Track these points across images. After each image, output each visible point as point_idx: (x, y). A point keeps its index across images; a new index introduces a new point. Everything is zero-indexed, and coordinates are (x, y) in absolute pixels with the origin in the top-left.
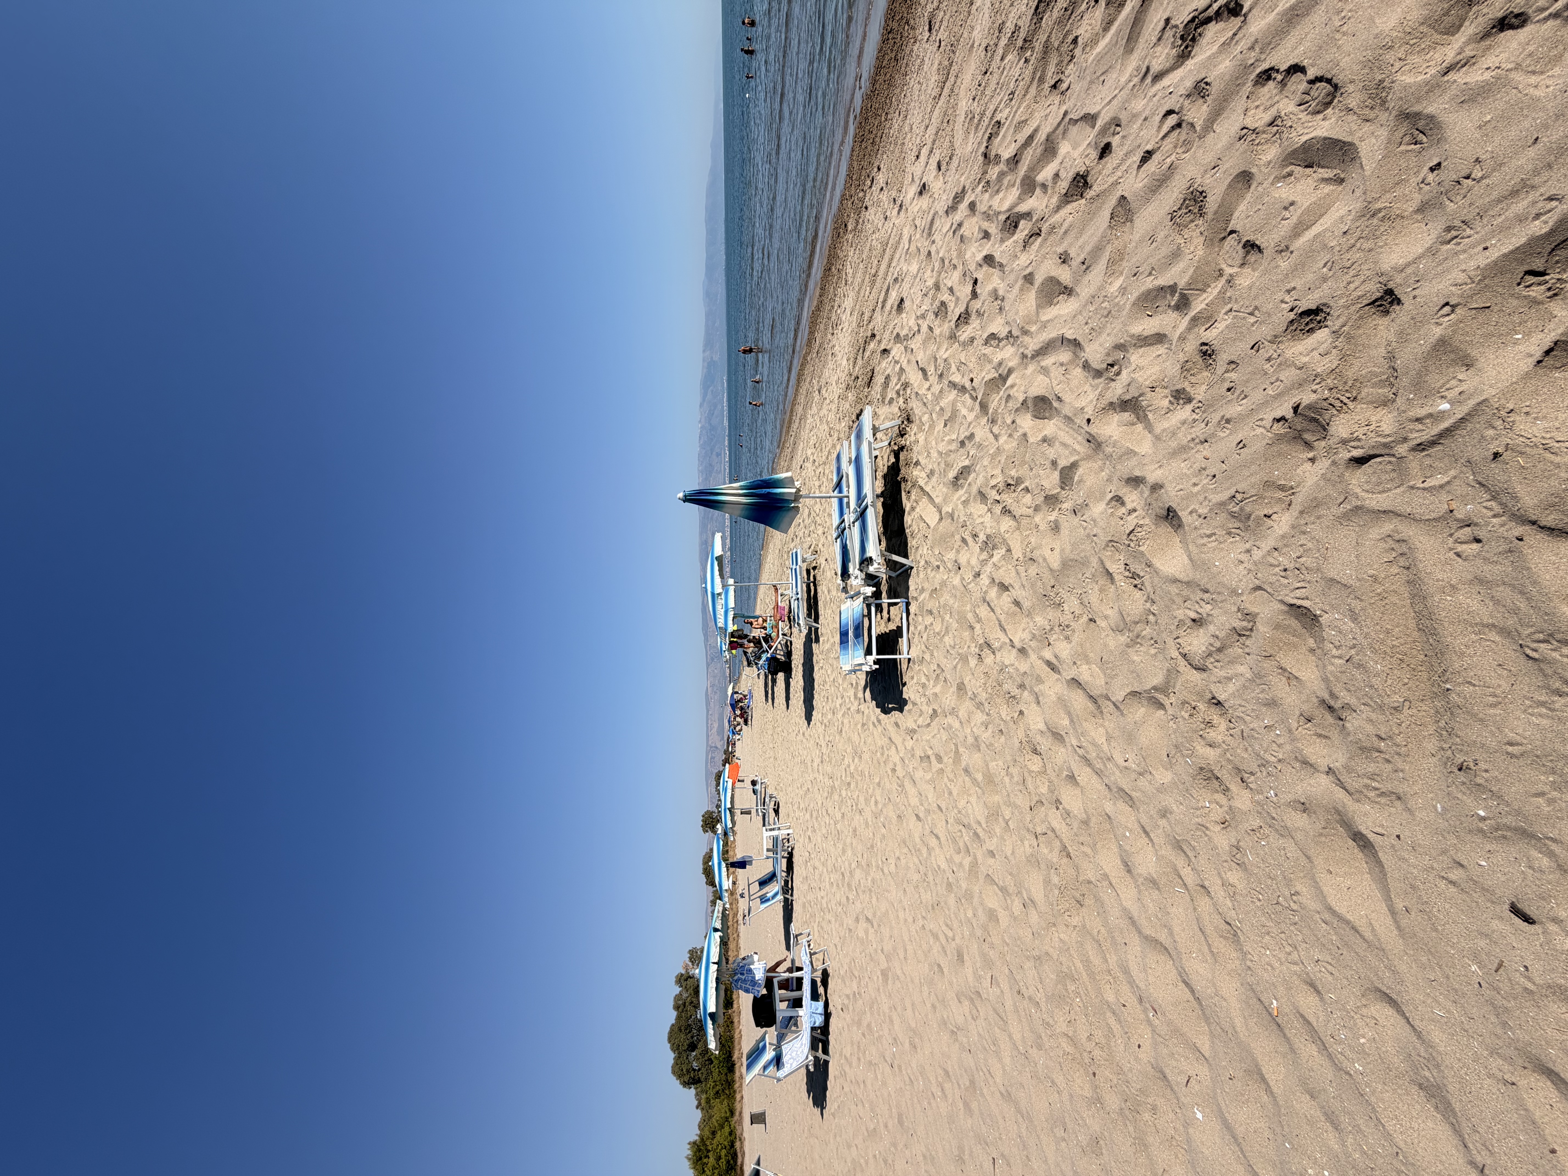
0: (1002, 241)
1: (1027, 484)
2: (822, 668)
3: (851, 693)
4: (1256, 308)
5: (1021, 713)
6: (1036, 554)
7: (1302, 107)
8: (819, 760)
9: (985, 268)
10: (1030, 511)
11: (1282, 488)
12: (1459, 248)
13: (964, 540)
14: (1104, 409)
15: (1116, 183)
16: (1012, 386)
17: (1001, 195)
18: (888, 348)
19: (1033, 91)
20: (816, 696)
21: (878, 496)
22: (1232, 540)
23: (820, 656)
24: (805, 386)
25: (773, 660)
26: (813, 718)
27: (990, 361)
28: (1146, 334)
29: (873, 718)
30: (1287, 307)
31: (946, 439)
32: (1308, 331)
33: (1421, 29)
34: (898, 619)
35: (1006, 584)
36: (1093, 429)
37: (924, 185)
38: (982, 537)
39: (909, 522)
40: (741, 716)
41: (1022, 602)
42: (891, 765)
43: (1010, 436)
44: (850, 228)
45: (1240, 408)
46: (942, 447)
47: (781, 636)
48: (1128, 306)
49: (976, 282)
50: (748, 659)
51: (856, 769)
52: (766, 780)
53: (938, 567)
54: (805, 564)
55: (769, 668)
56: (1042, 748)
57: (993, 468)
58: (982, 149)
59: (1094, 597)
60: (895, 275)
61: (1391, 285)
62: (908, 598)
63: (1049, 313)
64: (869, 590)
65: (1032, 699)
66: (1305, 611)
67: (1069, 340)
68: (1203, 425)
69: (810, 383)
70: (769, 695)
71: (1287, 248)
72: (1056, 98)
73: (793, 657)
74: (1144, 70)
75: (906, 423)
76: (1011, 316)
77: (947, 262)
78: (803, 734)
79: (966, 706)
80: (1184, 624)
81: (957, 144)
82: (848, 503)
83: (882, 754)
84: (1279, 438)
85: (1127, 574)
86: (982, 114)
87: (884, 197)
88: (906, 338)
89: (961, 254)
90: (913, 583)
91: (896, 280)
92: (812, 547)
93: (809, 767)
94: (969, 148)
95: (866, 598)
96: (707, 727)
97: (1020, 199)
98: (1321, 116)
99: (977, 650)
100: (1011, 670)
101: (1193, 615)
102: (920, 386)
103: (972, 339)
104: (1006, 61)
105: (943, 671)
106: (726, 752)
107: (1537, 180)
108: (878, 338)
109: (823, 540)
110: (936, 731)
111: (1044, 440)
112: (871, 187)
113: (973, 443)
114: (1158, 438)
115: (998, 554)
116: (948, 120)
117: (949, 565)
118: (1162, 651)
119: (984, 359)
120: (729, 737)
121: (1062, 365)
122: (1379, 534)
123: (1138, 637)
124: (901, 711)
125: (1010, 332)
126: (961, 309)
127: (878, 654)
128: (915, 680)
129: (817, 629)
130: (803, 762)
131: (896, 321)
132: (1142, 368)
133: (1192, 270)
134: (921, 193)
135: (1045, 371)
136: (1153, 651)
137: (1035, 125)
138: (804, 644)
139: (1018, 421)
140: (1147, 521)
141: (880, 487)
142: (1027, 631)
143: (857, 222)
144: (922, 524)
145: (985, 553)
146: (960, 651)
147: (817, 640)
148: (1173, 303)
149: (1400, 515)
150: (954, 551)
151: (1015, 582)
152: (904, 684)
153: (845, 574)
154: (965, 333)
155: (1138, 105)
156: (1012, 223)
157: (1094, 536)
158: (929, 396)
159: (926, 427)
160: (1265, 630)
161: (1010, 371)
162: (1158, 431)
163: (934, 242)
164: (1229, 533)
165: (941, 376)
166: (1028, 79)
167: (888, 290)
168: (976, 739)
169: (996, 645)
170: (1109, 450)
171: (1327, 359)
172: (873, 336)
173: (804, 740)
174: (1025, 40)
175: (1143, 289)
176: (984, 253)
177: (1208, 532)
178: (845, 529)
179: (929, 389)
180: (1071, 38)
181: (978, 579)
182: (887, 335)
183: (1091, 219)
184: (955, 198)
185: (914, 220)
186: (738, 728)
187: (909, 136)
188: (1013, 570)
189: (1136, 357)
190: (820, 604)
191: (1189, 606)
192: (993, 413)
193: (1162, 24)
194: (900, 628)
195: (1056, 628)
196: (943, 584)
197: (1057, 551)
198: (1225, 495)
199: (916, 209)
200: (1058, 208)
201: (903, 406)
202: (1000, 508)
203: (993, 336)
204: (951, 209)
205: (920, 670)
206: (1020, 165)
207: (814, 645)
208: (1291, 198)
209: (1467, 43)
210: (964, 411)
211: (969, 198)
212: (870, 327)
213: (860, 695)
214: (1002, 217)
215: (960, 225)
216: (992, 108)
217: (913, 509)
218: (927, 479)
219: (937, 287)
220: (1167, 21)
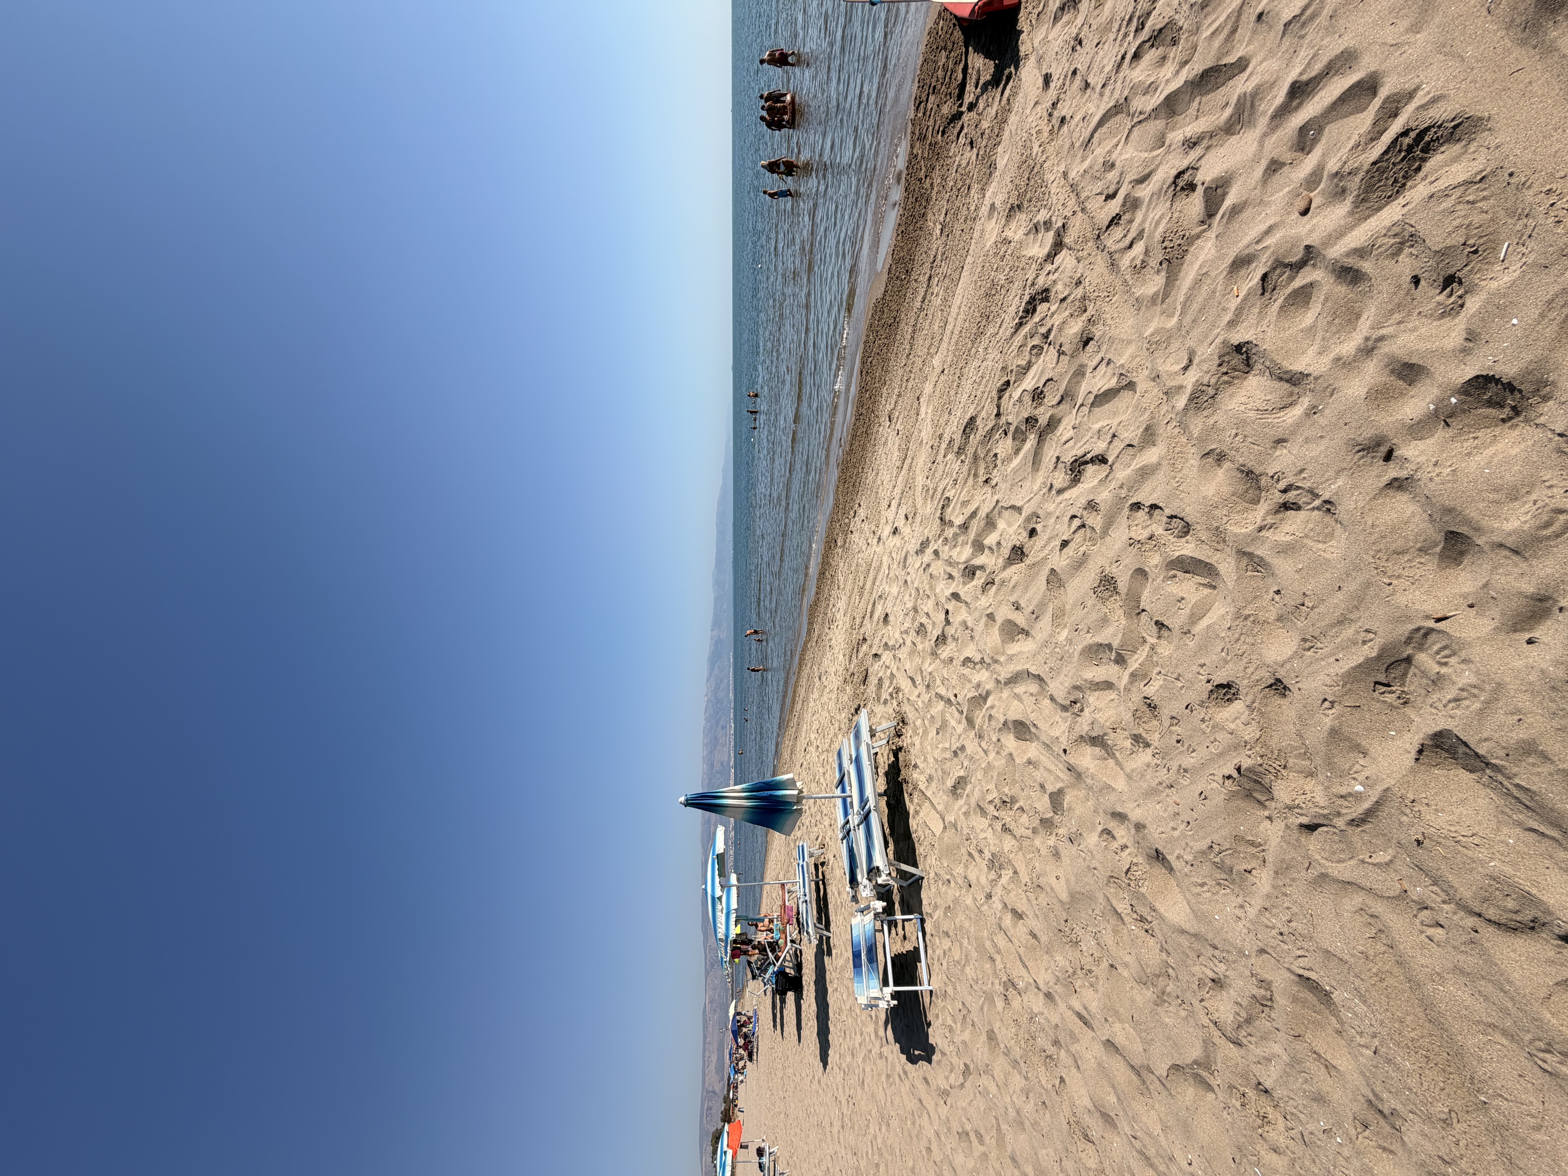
0: (964, 584)
1: (1021, 803)
2: (836, 989)
3: (871, 1028)
4: (1179, 675)
5: (1062, 1080)
6: (1043, 881)
7: (1169, 532)
8: (840, 1124)
9: (954, 602)
10: (1029, 833)
11: (1252, 844)
12: (1317, 656)
13: (970, 854)
14: (1076, 741)
15: (1045, 558)
16: (992, 707)
17: (958, 549)
18: (879, 653)
19: (971, 481)
20: (831, 1029)
21: (880, 795)
22: (1223, 891)
23: (833, 974)
24: (806, 671)
25: (781, 974)
26: (830, 1060)
27: (970, 681)
28: (1097, 680)
29: (899, 1069)
30: (1204, 678)
31: (940, 746)
32: (1228, 700)
33: (1233, 498)
34: (914, 938)
35: (1019, 911)
36: (1072, 759)
37: (896, 528)
38: (987, 855)
39: (915, 827)
40: (745, 1047)
41: (1038, 935)
42: (924, 1143)
43: (998, 753)
44: (839, 544)
45: (1192, 761)
46: (937, 753)
47: (789, 944)
48: (1076, 655)
49: (947, 612)
50: (752, 972)
51: (884, 1142)
52: (775, 1149)
53: (949, 881)
54: (813, 859)
55: (777, 982)
56: (1094, 1134)
57: (987, 782)
58: (938, 514)
59: (1108, 938)
60: (880, 593)
61: (1278, 676)
62: (921, 914)
63: (1014, 648)
64: (879, 905)
65: (1070, 1061)
66: (1315, 985)
67: (1034, 675)
68: (1165, 770)
69: (811, 668)
70: (778, 1021)
71: (1189, 632)
72: (988, 489)
73: (804, 971)
74: (1049, 485)
75: (901, 724)
76: (981, 646)
77: (921, 592)
78: (819, 1082)
79: (1000, 1065)
80: (1205, 984)
81: (919, 506)
82: (852, 803)
83: (914, 1123)
84: (1233, 795)
85: (1135, 916)
86: (935, 490)
87: (865, 526)
88: (893, 648)
89: (932, 588)
90: (925, 895)
91: (880, 597)
92: (820, 839)
93: (828, 1133)
94: (928, 511)
95: (876, 915)
96: (704, 1061)
97: (974, 556)
98: (1184, 540)
99: (1002, 989)
100: (1042, 1020)
101: (1211, 975)
102: (911, 692)
103: (951, 660)
104: (948, 458)
105: (969, 1011)
106: (726, 1099)
107: (1352, 616)
108: (869, 642)
109: (829, 833)
110: (971, 1096)
111: (1029, 762)
112: (854, 517)
113: (965, 754)
114: (1129, 777)
115: (1007, 874)
116: (909, 486)
117: (960, 881)
118: (1192, 1014)
119: (964, 678)
120: (729, 1078)
121: (1032, 694)
122: (1353, 906)
123: (1163, 993)
124: (929, 1061)
125: (983, 658)
126: (937, 632)
127: (895, 984)
128: (940, 1020)
129: (828, 938)
130: (819, 1125)
131: (883, 632)
132: (1100, 710)
133: (1120, 635)
134: (894, 533)
135: (1017, 697)
136: (1183, 1014)
137: (977, 505)
138: (816, 955)
139: (1002, 740)
140: (1140, 859)
141: (882, 785)
142: (1050, 971)
143: (845, 542)
144: (927, 831)
145: (993, 872)
146: (984, 988)
147: (830, 954)
148: (1113, 658)
149: (1363, 889)
150: (962, 865)
151: (1027, 909)
152: (929, 1025)
153: (853, 881)
154: (945, 652)
155: (1051, 507)
156: (970, 572)
157: (1095, 869)
158: (920, 703)
159: (920, 731)
160: (1285, 1002)
161: (988, 693)
162: (1128, 770)
163: (908, 573)
164: (1219, 884)
165: (928, 686)
166: (965, 473)
167: (874, 603)
168: (1018, 1112)
169: (1021, 985)
170: (1089, 781)
171: (1250, 729)
172: (865, 639)
173: (821, 1091)
174: (959, 448)
175: (1085, 643)
176: (951, 591)
177: (1199, 881)
178: (850, 830)
179: (919, 696)
180: (992, 454)
181: (990, 902)
182: (877, 641)
183: (1032, 581)
184: (922, 544)
185: (891, 553)
186: (741, 1064)
187: (881, 488)
188: (1024, 896)
189: (1093, 699)
190: (831, 907)
191: (1204, 963)
192: (979, 730)
193: (1054, 460)
194: (917, 949)
195: (1079, 972)
196: (956, 901)
197: (1062, 880)
198: (1204, 845)
199: (892, 545)
200: (1004, 568)
201: (897, 709)
202: (1000, 824)
203: (968, 660)
204: (920, 551)
205: (944, 1006)
206: (970, 530)
207: (826, 958)
208: (1181, 595)
209: (1268, 513)
210: (953, 723)
211: (933, 547)
212: (862, 631)
213: (881, 1032)
214: (962, 567)
215: (928, 565)
216: (941, 487)
217: (917, 812)
218: (926, 784)
219: (915, 609)
220: (1058, 458)
